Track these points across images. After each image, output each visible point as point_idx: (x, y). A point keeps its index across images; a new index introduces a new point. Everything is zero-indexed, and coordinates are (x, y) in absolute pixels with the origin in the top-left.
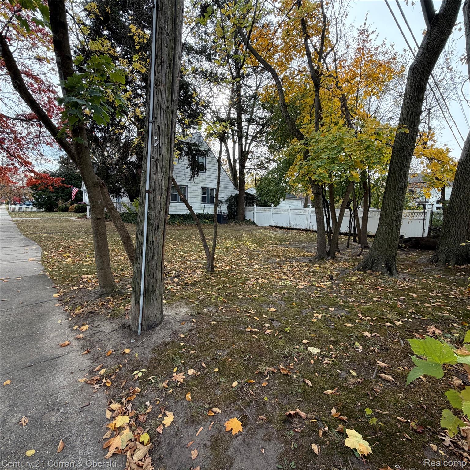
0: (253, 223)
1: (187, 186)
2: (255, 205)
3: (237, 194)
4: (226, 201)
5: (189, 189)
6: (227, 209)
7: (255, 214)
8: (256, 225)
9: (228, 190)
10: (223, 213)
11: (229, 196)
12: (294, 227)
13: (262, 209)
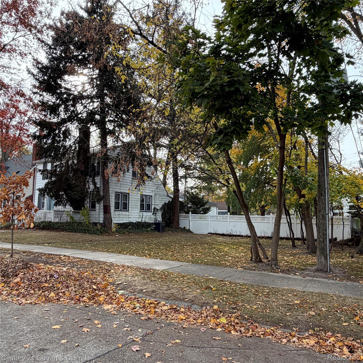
0: (189, 231)
1: (129, 194)
2: (190, 213)
3: (169, 201)
4: (161, 209)
5: (130, 196)
6: (161, 217)
7: (191, 221)
8: (192, 233)
9: (162, 197)
10: (158, 222)
11: (163, 204)
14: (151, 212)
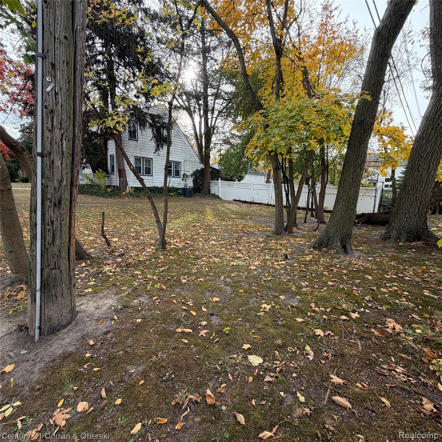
0: (218, 197)
1: (152, 159)
2: (219, 179)
3: (202, 168)
4: (192, 175)
5: (154, 162)
6: (192, 183)
7: (220, 188)
8: (221, 199)
9: (193, 164)
10: (188, 187)
11: (195, 171)
12: (257, 202)
13: (226, 184)
14: (181, 178)
